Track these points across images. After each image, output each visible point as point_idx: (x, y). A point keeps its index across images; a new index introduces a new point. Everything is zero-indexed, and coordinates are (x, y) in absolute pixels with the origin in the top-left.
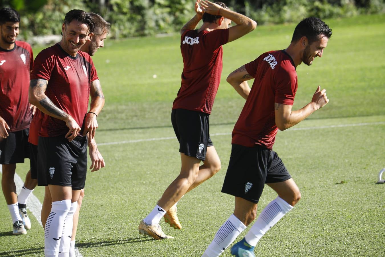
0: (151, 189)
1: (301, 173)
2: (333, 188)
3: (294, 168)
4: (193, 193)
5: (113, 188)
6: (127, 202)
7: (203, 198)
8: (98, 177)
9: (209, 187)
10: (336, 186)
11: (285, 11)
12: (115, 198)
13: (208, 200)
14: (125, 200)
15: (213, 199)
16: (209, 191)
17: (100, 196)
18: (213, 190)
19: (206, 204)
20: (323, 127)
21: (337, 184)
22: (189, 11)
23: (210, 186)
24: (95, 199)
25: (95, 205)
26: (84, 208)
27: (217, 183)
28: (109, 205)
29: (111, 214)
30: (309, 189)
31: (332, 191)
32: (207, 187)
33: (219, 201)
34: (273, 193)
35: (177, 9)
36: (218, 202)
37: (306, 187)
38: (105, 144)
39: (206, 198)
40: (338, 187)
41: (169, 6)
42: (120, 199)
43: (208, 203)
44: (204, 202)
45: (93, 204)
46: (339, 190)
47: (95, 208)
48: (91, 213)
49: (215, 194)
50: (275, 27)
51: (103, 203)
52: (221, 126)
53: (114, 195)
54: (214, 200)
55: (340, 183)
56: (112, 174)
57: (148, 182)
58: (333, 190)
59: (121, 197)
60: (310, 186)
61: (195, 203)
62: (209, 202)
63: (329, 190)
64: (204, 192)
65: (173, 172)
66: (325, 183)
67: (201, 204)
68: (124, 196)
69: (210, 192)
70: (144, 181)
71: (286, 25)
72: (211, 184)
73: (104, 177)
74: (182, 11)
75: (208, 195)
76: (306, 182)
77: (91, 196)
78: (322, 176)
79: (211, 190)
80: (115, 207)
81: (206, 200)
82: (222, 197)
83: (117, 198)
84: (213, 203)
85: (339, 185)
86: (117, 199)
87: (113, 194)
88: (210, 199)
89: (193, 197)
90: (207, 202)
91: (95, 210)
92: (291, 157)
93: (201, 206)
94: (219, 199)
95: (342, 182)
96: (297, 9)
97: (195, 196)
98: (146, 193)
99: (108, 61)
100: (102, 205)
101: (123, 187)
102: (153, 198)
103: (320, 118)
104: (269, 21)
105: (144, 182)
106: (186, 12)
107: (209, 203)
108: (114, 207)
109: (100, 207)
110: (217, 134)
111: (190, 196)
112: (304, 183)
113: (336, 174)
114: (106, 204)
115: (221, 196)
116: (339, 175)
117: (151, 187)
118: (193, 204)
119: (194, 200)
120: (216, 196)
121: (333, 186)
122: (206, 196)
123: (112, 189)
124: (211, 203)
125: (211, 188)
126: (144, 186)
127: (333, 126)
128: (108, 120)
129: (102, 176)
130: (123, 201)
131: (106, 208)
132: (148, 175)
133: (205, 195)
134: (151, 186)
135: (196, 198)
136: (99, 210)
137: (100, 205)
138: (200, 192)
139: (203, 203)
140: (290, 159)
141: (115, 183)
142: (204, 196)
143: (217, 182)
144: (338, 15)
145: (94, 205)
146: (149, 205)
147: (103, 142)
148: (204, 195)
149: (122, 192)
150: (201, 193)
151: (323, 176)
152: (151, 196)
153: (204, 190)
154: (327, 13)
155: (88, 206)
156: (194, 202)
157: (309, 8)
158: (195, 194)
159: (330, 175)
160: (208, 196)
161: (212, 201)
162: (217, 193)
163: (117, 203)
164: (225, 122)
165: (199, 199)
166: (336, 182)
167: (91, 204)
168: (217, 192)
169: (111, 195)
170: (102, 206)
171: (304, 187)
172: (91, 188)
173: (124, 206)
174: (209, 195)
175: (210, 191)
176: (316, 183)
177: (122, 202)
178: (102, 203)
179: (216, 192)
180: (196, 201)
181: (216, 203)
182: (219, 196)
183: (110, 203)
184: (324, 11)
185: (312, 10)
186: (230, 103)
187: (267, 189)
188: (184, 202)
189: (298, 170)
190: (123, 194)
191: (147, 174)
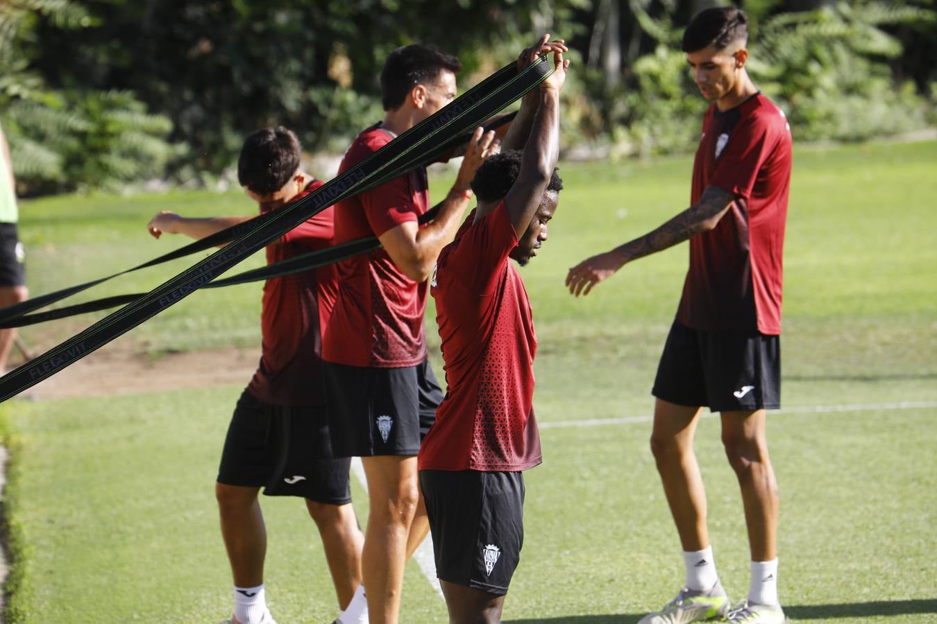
0: (736, 541)
4: (846, 557)
5: (638, 535)
6: (676, 573)
7: (874, 570)
8: (601, 505)
9: (888, 542)
12: (646, 563)
13: (886, 578)
14: (669, 570)
15: (901, 575)
17: (605, 556)
18: (898, 550)
19: (882, 587)
22: (827, 91)
23: (890, 539)
24: (595, 564)
25: (594, 578)
26: (566, 585)
27: (908, 534)
28: (628, 580)
29: (636, 604)
32: (882, 544)
33: (917, 582)
35: (798, 87)
36: (914, 584)
38: (615, 421)
39: (882, 572)
41: (781, 80)
42: (655, 564)
43: (888, 587)
44: (876, 584)
45: (588, 574)
47: (593, 585)
48: (583, 599)
49: (905, 562)
51: (614, 574)
52: (912, 384)
53: (641, 555)
54: (903, 578)
56: (635, 498)
57: (728, 524)
59: (659, 560)
61: (853, 584)
62: (890, 583)
64: (875, 554)
65: (793, 499)
67: (870, 587)
68: (668, 557)
70: (718, 519)
72: (892, 536)
73: (614, 507)
74: (809, 93)
75: (886, 564)
77: (583, 555)
79: (895, 551)
80: (645, 584)
81: (882, 577)
82: (924, 572)
83: (648, 561)
84: (901, 587)
86: (649, 564)
87: (639, 552)
88: (892, 575)
89: (846, 568)
90: (884, 582)
91: (594, 592)
93: (870, 592)
94: (915, 576)
97: (853, 566)
98: (724, 551)
99: (622, 213)
100: (612, 580)
101: (664, 536)
102: (742, 566)
105: (718, 524)
106: (819, 94)
107: (891, 586)
108: (641, 585)
109: (607, 585)
110: (904, 405)
111: (837, 565)
114: (623, 576)
115: (922, 570)
117: (736, 537)
118: (847, 586)
119: (848, 575)
120: (908, 567)
122: (882, 567)
123: (636, 539)
124: (894, 586)
125: (894, 546)
126: (719, 534)
128: (623, 359)
129: (611, 502)
130: (665, 572)
131: (621, 586)
132: (728, 506)
133: (879, 565)
134: (735, 534)
135: (855, 570)
136: (604, 593)
137: (606, 580)
138: (865, 555)
139: (874, 586)
141: (645, 523)
142: (876, 568)
143: (908, 531)
145: (591, 577)
146: (731, 583)
147: (612, 416)
148: (875, 563)
149: (663, 546)
150: (867, 559)
152: (736, 559)
153: (876, 550)
155: (577, 581)
156: (850, 582)
158: (850, 561)
160: (885, 568)
161: (898, 581)
162: (910, 560)
163: (650, 575)
164: (923, 371)
165: (863, 574)
167: (584, 576)
168: (911, 556)
169: (633, 555)
170: (612, 583)
172: (582, 533)
173: (668, 584)
174: (889, 565)
175: (891, 553)
177: (661, 573)
178: (611, 574)
179: (906, 558)
180: (854, 579)
181: (907, 587)
182: (916, 567)
183: (631, 574)
188: (824, 581)
190: (665, 552)
191: (725, 503)
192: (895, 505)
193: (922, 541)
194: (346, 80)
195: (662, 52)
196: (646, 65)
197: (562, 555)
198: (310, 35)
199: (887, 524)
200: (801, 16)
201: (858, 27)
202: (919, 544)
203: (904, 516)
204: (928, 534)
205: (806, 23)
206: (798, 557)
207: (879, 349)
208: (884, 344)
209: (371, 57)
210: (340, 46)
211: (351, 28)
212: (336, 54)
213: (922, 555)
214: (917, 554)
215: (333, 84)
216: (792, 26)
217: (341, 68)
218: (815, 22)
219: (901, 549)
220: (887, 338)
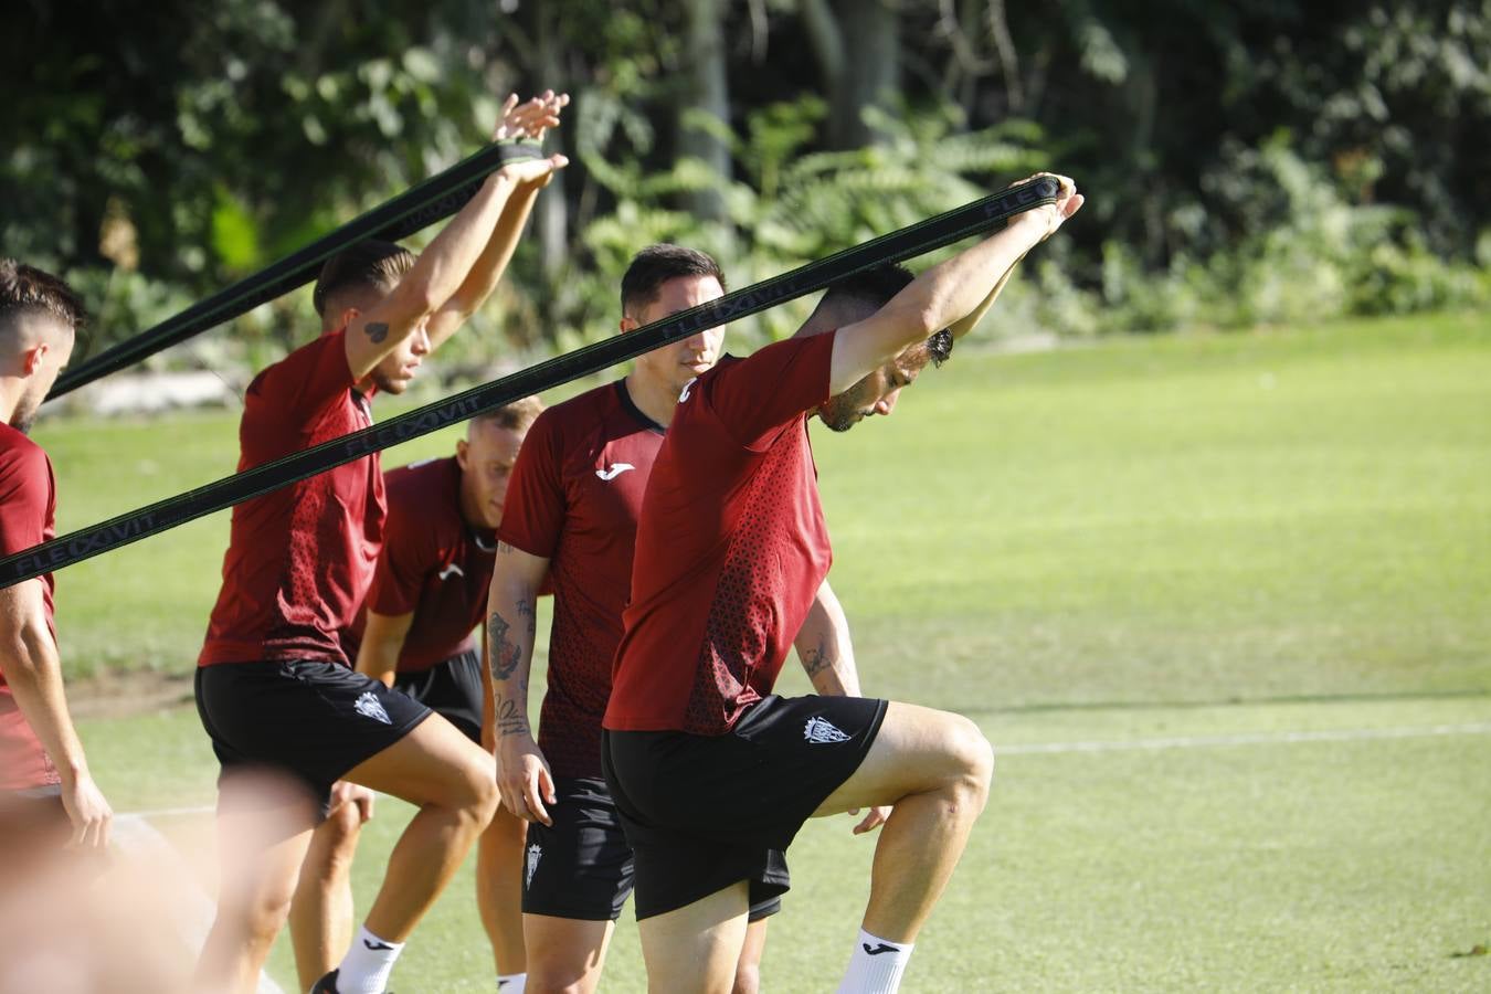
1: (1313, 909)
2: (1442, 974)
3: (1285, 889)
9: (950, 955)
10: (1454, 963)
11: (1258, 281)
16: (950, 973)
18: (965, 967)
20: (1400, 731)
21: (1457, 955)
23: (953, 951)
27: (981, 943)
30: (1346, 976)
31: (1437, 983)
32: (941, 959)
34: (1203, 987)
37: (1333, 964)
40: (1460, 967)
46: (1464, 980)
49: (974, 985)
50: (1218, 341)
55: (1470, 955)
58: (1441, 979)
60: (1351, 962)
63: (1424, 979)
64: (931, 973)
65: (812, 894)
66: (1411, 950)
68: (619, 984)
69: (954, 975)
71: (1261, 334)
72: (956, 946)
76: (1333, 947)
78: (1396, 924)
79: (960, 969)
85: (1465, 961)
92: (1272, 844)
95: (1477, 951)
96: (1307, 277)
103: (1389, 697)
104: (1198, 320)
112: (1327, 948)
113: (1452, 915)
116: (1464, 920)
121: (1440, 964)
125: (960, 961)
127: (1441, 730)
140: (1272, 852)
143: (981, 938)
144: (1469, 301)
150: (919, 980)
151: (1403, 923)
153: (932, 967)
154: (1424, 291)
157: (1354, 272)
159: (1428, 919)
162: (981, 981)
164: (1018, 701)
166: (1452, 950)
168: (983, 975)
171: (1326, 967)
175: (954, 971)
176: (1374, 950)
184: (1408, 283)
185: (1364, 279)
186: (1038, 631)
187: (1177, 970)
189: (1301, 899)
192: (964, 899)
193: (1001, 952)
194: (128, 258)
195: (628, 211)
196: (602, 233)
197: (455, 986)
198: (67, 187)
199: (951, 928)
200: (844, 158)
201: (929, 176)
202: (996, 958)
203: (978, 916)
204: (1009, 943)
205: (851, 169)
206: (815, 980)
207: (953, 668)
208: (960, 659)
209: (170, 224)
210: (117, 205)
211: (133, 176)
212: (113, 217)
213: (1000, 973)
214: (994, 972)
215: (108, 264)
216: (827, 175)
217: (120, 239)
218: (865, 167)
219: (970, 965)
220: (965, 650)
